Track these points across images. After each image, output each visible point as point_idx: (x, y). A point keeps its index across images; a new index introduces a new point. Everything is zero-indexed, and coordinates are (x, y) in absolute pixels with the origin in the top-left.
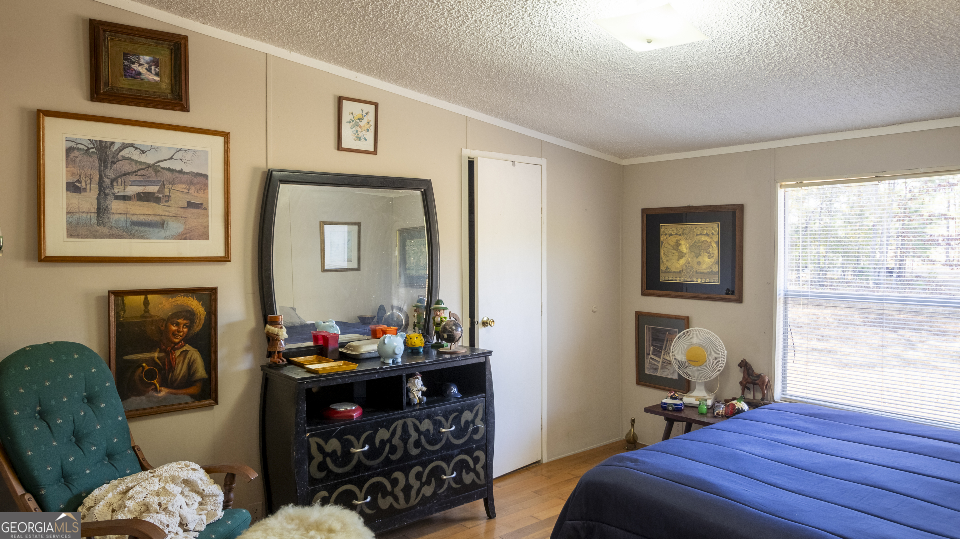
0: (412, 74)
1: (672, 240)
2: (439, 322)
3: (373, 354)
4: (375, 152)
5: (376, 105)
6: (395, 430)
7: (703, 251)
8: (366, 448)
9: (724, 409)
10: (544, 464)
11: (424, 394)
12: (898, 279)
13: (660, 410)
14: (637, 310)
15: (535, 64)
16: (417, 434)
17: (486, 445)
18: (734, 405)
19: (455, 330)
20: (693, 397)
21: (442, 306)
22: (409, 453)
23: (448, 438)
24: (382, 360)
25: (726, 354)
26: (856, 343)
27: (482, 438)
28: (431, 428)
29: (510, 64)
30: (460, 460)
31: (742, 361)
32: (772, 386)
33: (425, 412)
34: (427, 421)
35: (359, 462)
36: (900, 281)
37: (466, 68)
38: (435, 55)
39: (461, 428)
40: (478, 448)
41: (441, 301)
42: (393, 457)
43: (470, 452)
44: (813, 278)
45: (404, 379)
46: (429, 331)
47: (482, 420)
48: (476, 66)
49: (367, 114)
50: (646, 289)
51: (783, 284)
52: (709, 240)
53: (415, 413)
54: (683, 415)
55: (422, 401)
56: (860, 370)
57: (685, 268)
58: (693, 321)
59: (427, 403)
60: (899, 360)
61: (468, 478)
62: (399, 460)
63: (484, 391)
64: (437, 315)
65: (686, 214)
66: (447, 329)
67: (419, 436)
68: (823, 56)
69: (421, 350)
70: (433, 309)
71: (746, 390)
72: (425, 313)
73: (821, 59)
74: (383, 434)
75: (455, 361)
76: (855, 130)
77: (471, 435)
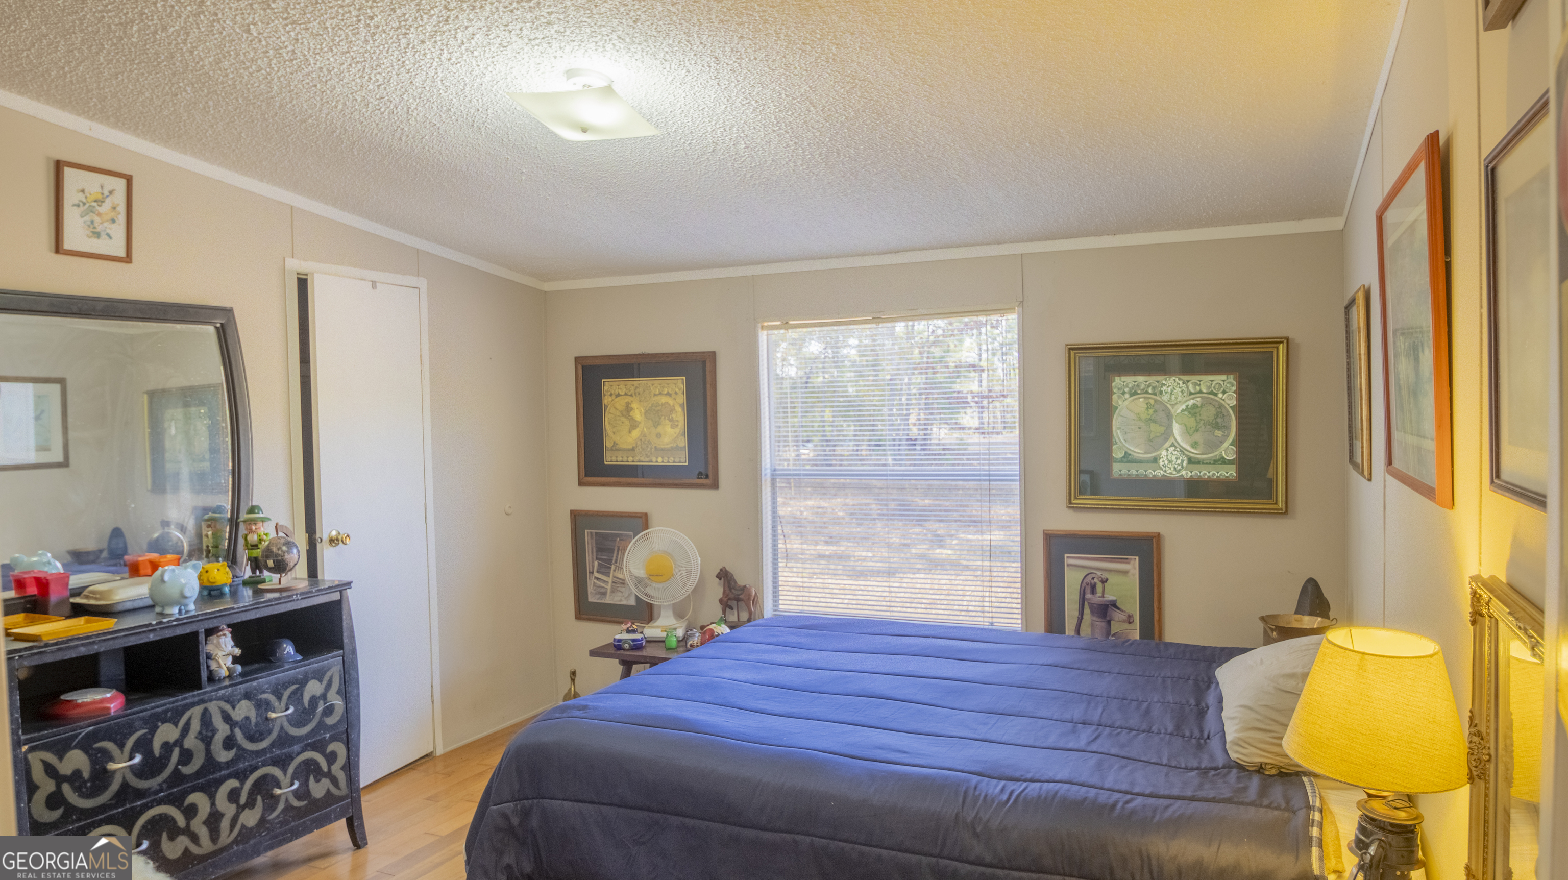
0: (197, 134)
1: (620, 403)
2: (256, 543)
3: (139, 601)
4: (128, 258)
5: (129, 180)
6: (188, 724)
7: (665, 418)
8: (138, 759)
9: (700, 638)
10: (439, 757)
11: (236, 660)
12: (923, 452)
13: (612, 651)
14: (573, 509)
15: (413, 138)
16: (227, 727)
17: (347, 732)
18: (712, 630)
19: (287, 552)
20: (658, 627)
21: (261, 515)
22: (214, 759)
23: (282, 728)
24: (158, 609)
25: (699, 562)
26: (873, 543)
27: (339, 722)
28: (253, 714)
29: (373, 135)
30: (304, 761)
31: (721, 570)
32: (760, 601)
33: (240, 689)
34: (244, 703)
35: (125, 785)
36: (925, 455)
37: (298, 133)
38: (245, 110)
39: (305, 708)
40: (333, 739)
41: (258, 507)
42: (187, 770)
43: (318, 746)
44: (818, 455)
45: (202, 637)
46: (236, 559)
47: (338, 693)
48: (315, 132)
49: (111, 192)
50: (586, 476)
51: (768, 461)
52: (671, 402)
53: (222, 692)
54: (644, 653)
55: (235, 672)
56: (878, 579)
57: (639, 443)
58: (653, 520)
59: (242, 675)
60: (924, 561)
61: (318, 789)
62: (198, 774)
63: (341, 647)
64: (251, 531)
65: (639, 364)
66: (272, 552)
67: (232, 730)
68: (802, 165)
69: (227, 589)
70: (244, 521)
71: (728, 609)
72: (228, 530)
73: (801, 168)
74: (167, 733)
75: (291, 601)
76: (847, 256)
77: (321, 718)
